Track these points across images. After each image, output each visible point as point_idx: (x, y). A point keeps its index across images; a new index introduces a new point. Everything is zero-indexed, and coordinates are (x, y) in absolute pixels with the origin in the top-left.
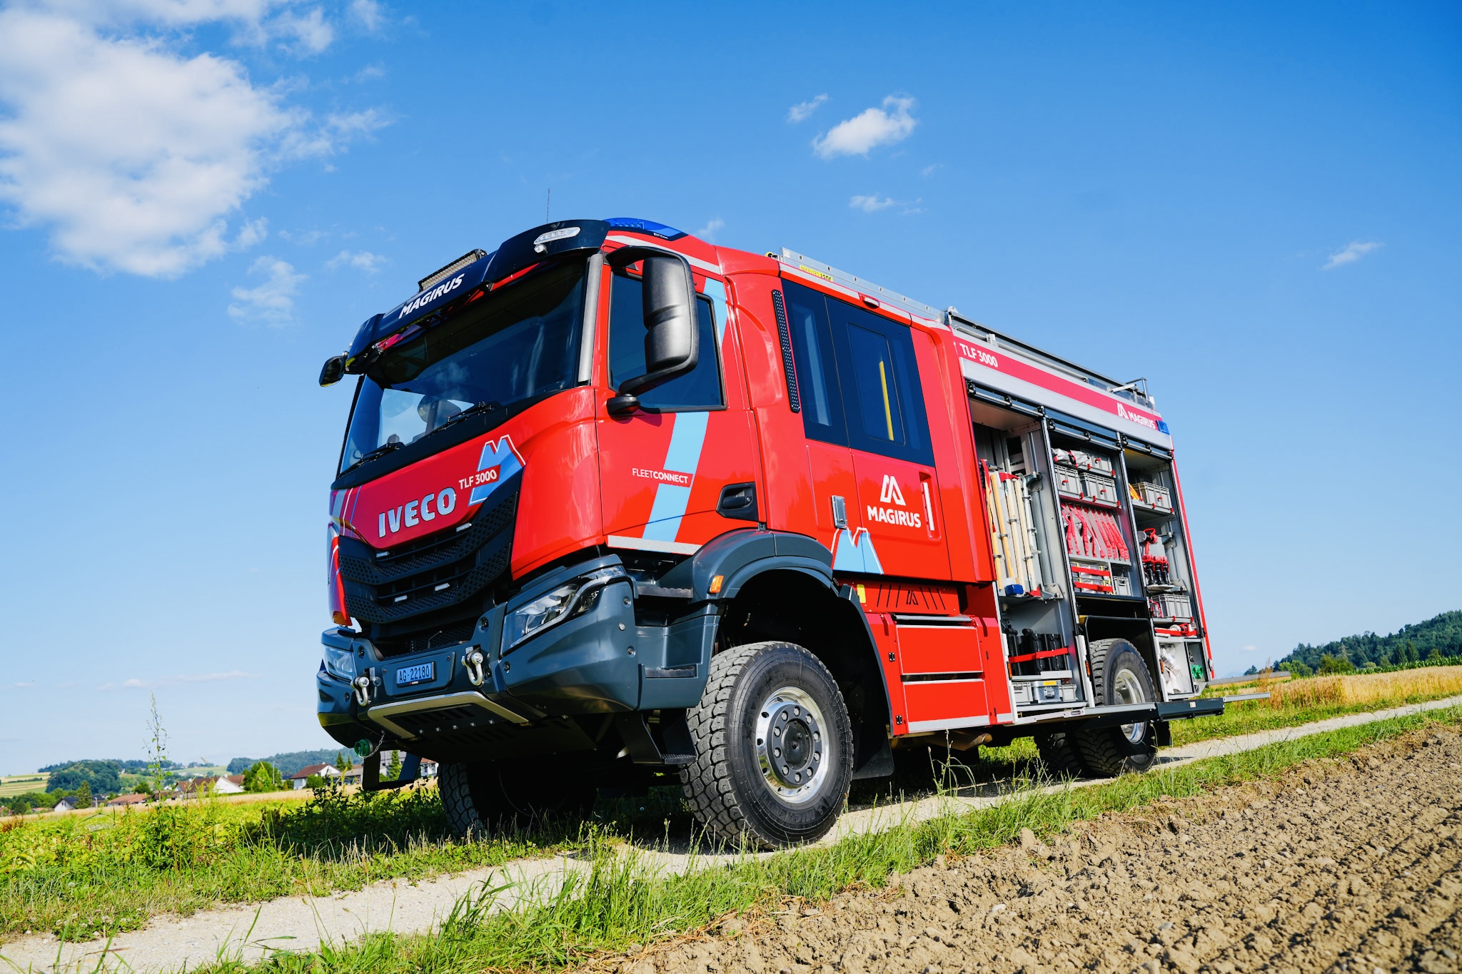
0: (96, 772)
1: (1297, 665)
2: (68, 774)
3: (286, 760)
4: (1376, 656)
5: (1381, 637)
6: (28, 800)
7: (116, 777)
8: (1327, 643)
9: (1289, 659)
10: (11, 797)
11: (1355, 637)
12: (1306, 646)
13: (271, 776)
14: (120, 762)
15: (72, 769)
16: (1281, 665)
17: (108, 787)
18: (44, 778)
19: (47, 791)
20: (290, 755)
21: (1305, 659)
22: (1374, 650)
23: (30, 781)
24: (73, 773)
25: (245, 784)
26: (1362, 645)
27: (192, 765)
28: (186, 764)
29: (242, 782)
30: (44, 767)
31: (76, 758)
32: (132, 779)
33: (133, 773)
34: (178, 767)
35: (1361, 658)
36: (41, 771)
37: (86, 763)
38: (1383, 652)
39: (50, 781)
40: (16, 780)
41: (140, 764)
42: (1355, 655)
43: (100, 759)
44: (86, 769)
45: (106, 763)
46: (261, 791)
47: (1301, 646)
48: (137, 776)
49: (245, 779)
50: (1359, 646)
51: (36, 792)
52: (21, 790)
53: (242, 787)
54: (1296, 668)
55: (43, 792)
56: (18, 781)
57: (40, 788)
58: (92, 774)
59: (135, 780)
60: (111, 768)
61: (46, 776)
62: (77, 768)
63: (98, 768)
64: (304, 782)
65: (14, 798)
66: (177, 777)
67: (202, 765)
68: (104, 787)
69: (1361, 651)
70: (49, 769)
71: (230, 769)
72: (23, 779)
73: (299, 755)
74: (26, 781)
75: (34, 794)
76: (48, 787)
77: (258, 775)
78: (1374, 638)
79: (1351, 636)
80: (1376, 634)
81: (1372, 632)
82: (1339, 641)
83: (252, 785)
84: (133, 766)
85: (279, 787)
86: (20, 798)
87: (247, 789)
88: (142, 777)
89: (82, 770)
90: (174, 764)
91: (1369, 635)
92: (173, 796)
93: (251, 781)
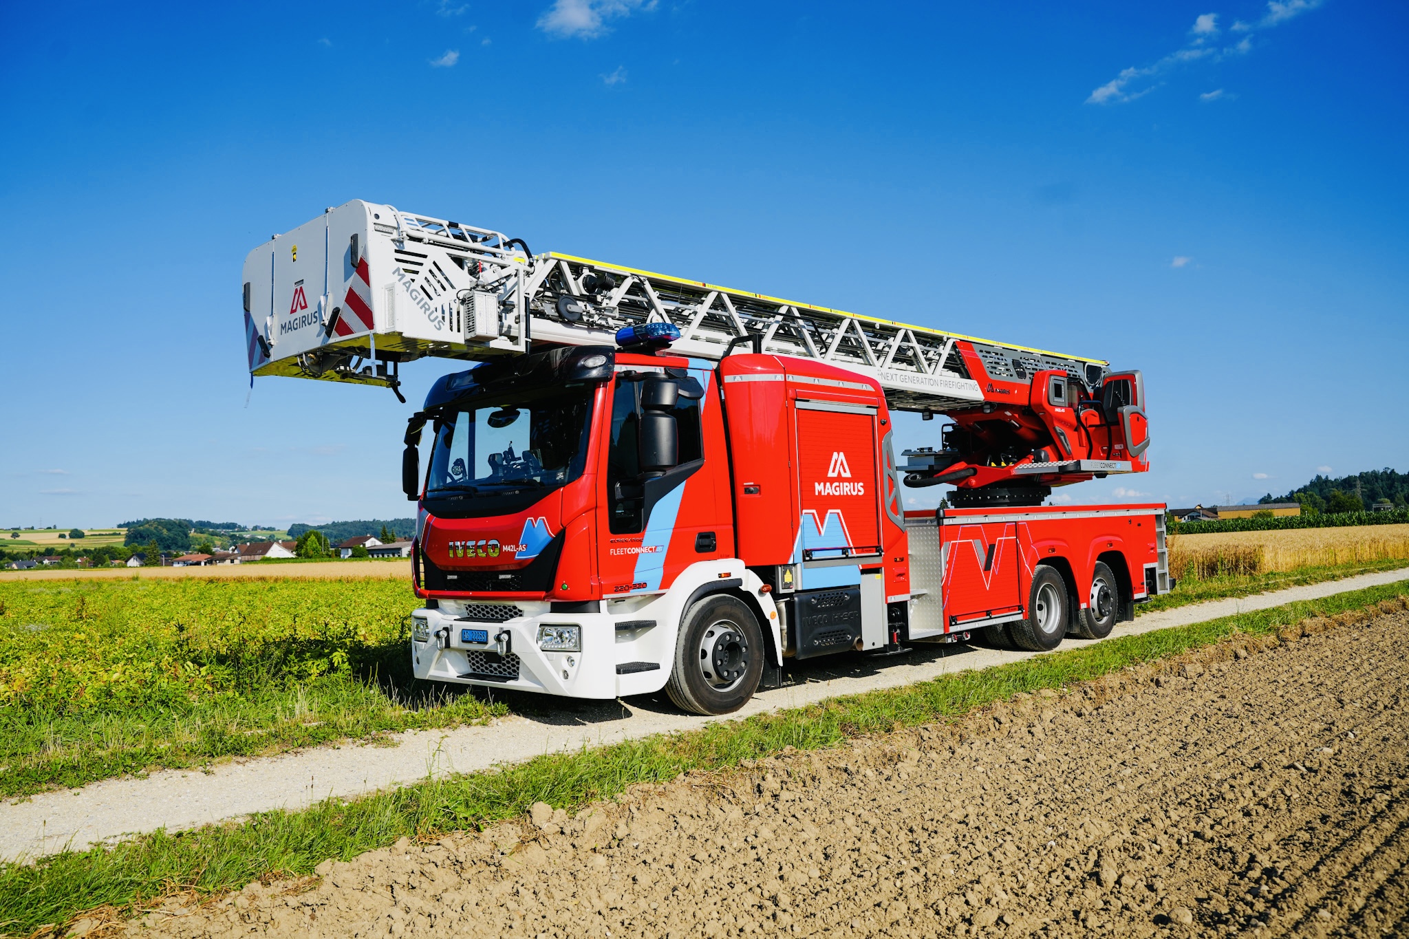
0: (169, 530)
1: (1311, 496)
2: (144, 531)
3: (341, 528)
4: (1393, 492)
5: (1400, 474)
6: (107, 552)
7: (187, 536)
8: (1345, 476)
9: (1304, 490)
10: (93, 549)
11: (1374, 472)
12: (1324, 477)
13: (320, 544)
14: (190, 522)
15: (147, 526)
16: (1295, 495)
17: (180, 544)
18: (122, 533)
19: (125, 545)
20: (345, 523)
21: (1321, 490)
22: (1391, 487)
23: (109, 535)
24: (148, 529)
25: (297, 550)
26: (1379, 481)
27: (255, 528)
28: (250, 527)
29: (295, 548)
30: (122, 523)
31: (151, 516)
32: (201, 538)
33: (201, 533)
34: (244, 529)
35: (1377, 494)
36: (120, 526)
37: (159, 522)
38: (1400, 489)
39: (128, 536)
40: (97, 533)
41: (209, 524)
42: (1372, 490)
43: (172, 519)
44: (160, 527)
45: (177, 522)
46: (311, 558)
47: (1319, 477)
48: (205, 535)
49: (297, 546)
50: (1377, 481)
51: (115, 546)
52: (102, 543)
53: (294, 553)
54: (1309, 499)
55: (121, 546)
56: (100, 535)
57: (119, 542)
58: (165, 531)
59: (204, 539)
60: (182, 527)
61: (124, 531)
62: (152, 525)
63: (170, 527)
64: (350, 552)
65: (95, 549)
66: (241, 538)
67: (265, 529)
68: (176, 544)
69: (1378, 486)
70: (127, 525)
71: (290, 533)
72: (104, 533)
73: (354, 524)
74: (106, 535)
75: (112, 548)
76: (126, 542)
77: (309, 543)
78: (1393, 475)
79: (1370, 471)
80: (1396, 471)
81: (1392, 468)
82: (1358, 475)
83: (303, 551)
84: (202, 526)
85: (327, 555)
86: (99, 550)
87: (299, 555)
88: (210, 537)
89: (156, 528)
90: (240, 526)
91: (1389, 472)
92: (232, 558)
93: (302, 548)
